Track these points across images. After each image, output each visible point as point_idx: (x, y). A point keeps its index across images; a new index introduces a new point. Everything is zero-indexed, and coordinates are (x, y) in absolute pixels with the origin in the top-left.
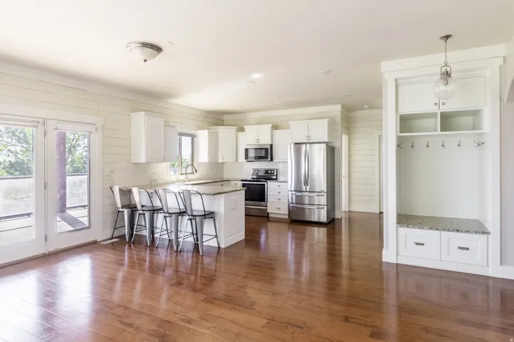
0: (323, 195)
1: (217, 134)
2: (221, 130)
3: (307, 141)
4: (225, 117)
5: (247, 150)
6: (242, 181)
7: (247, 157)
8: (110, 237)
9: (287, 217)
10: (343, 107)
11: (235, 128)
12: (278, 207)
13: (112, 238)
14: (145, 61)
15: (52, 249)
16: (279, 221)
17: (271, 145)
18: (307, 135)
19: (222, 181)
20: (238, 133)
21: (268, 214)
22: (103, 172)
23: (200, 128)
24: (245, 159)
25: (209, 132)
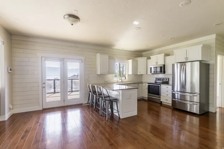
0: (197, 96)
1: (137, 61)
2: (140, 59)
3: (186, 61)
4: (144, 53)
5: (151, 68)
6: (148, 83)
7: (151, 72)
8: (87, 103)
9: (171, 105)
10: (218, 35)
11: (146, 57)
12: (167, 99)
13: (88, 103)
14: (72, 25)
15: (66, 105)
16: (167, 107)
17: (164, 65)
18: (186, 57)
19: (138, 83)
20: (148, 60)
21: (161, 102)
22: (85, 78)
23: (129, 59)
24: (151, 73)
25: (132, 61)
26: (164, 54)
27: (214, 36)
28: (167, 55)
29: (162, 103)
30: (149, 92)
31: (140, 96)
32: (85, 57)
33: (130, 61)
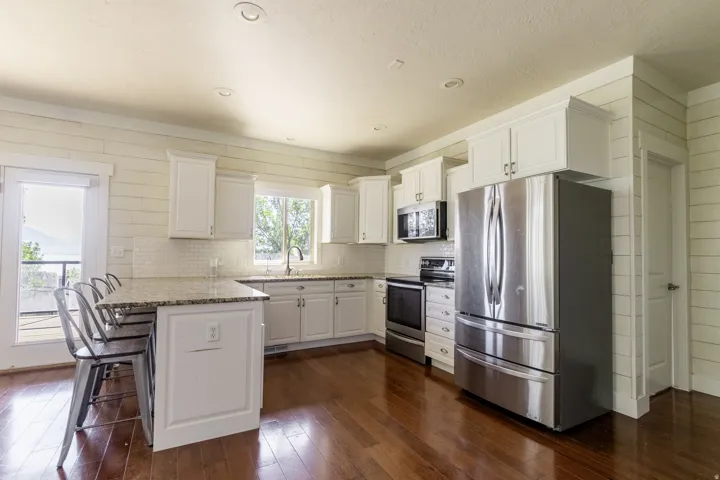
1: (355, 191)
2: (364, 184)
3: (508, 178)
4: (388, 165)
6: (388, 280)
9: (452, 372)
11: (390, 177)
17: (445, 205)
18: (508, 162)
19: (351, 278)
20: (395, 187)
21: (429, 360)
22: (108, 251)
23: (322, 183)
24: (400, 236)
25: (333, 189)
26: (441, 159)
27: (625, 66)
28: (452, 162)
29: (434, 364)
30: (390, 317)
31: (363, 332)
32: (112, 167)
33: (327, 190)
